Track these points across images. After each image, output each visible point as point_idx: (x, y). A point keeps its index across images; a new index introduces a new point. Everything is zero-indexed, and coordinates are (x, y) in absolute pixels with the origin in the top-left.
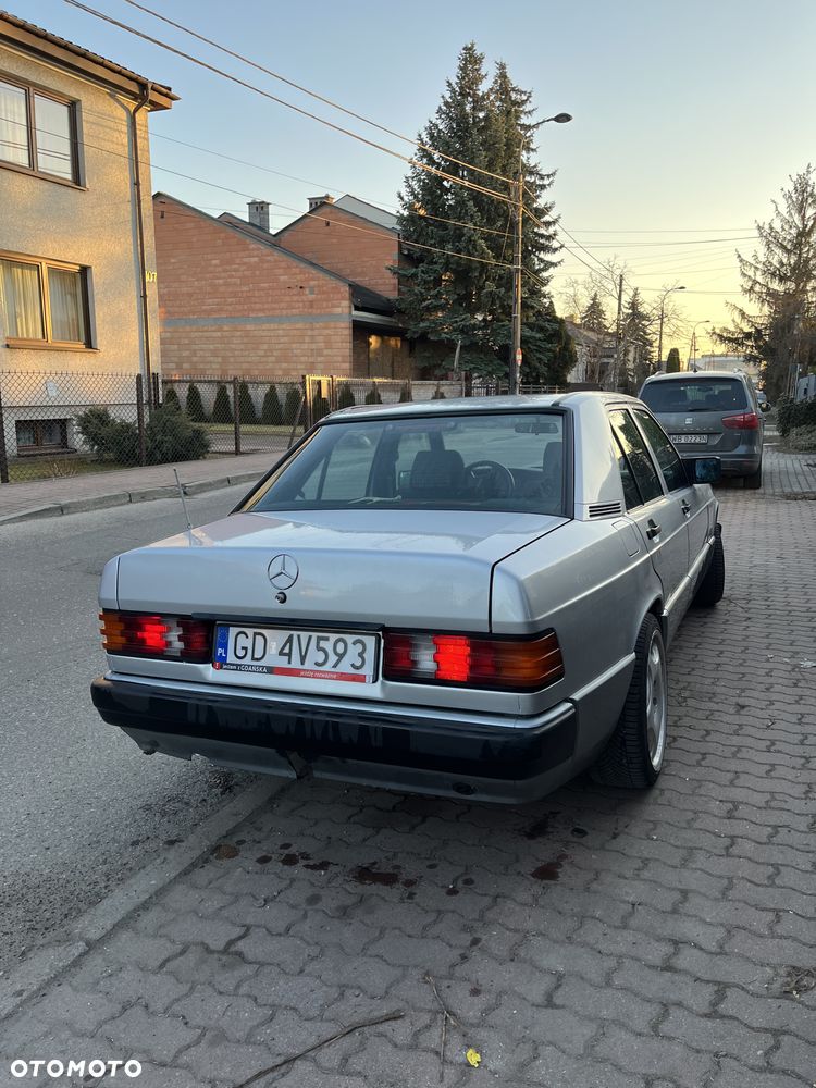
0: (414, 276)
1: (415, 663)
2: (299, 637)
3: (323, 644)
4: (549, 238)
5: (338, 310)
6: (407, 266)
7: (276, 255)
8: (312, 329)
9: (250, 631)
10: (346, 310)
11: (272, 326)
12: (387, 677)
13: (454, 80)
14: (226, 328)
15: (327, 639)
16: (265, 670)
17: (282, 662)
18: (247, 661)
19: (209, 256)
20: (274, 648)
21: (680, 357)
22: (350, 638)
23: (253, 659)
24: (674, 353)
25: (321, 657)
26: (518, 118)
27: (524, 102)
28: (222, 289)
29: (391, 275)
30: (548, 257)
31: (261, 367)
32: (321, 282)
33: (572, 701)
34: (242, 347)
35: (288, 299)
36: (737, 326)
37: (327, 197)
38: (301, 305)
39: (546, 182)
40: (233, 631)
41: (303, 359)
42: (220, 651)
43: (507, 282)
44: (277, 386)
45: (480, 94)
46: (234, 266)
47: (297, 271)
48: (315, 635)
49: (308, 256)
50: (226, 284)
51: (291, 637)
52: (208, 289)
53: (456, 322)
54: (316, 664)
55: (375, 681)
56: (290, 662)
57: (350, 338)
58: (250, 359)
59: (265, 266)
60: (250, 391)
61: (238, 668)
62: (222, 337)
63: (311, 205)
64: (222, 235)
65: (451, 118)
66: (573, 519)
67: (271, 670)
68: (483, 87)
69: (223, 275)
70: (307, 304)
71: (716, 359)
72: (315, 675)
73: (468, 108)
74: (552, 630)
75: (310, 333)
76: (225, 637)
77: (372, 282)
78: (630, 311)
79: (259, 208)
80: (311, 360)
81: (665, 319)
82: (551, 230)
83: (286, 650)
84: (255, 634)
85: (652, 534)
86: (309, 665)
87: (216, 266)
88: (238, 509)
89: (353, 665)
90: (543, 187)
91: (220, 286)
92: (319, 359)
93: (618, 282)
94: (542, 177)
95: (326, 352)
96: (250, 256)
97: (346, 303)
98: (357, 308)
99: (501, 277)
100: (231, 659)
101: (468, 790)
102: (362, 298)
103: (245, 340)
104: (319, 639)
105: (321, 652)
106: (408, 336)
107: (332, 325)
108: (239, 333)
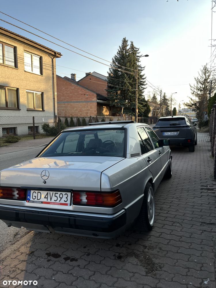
0: (112, 92)
1: (81, 200)
2: (50, 193)
3: (56, 195)
4: (143, 82)
5: (93, 100)
6: (109, 89)
7: (78, 87)
8: (87, 104)
9: (37, 191)
10: (96, 100)
11: (78, 104)
12: (74, 204)
13: (121, 46)
14: (66, 104)
15: (57, 193)
16: (41, 202)
17: (45, 200)
18: (36, 200)
19: (62, 87)
20: (43, 196)
21: (176, 109)
22: (64, 193)
23: (37, 199)
24: (175, 109)
25: (56, 199)
26: (136, 54)
27: (137, 51)
28: (65, 95)
29: (106, 91)
30: (143, 86)
31: (74, 113)
32: (89, 93)
33: (125, 209)
34: (70, 108)
35: (81, 97)
36: (190, 102)
37: (90, 73)
38: (85, 99)
39: (143, 69)
40: (32, 191)
41: (85, 111)
42: (28, 197)
43: (134, 93)
44: (80, 118)
45: (127, 49)
46: (68, 89)
47: (84, 90)
48: (54, 192)
49: (86, 87)
50: (66, 94)
51: (48, 193)
52: (62, 95)
53: (122, 102)
54: (55, 200)
55: (71, 205)
56: (47, 200)
57: (96, 106)
58: (72, 111)
59: (76, 89)
60: (73, 119)
61: (33, 202)
62: (65, 106)
63: (86, 74)
64: (66, 82)
65: (120, 55)
66: (126, 158)
67: (42, 202)
68: (128, 48)
69: (65, 91)
70: (86, 98)
71: (185, 110)
72: (54, 204)
73: (124, 52)
74: (118, 190)
75: (87, 105)
76: (30, 193)
77: (101, 93)
78: (163, 98)
79: (73, 75)
80: (87, 111)
81: (172, 101)
82: (144, 80)
83: (46, 197)
84: (38, 192)
85: (149, 161)
86: (53, 201)
87: (64, 89)
88: (37, 156)
89: (64, 201)
90: (142, 70)
91: (65, 94)
92: (89, 111)
93: (160, 91)
94: (142, 68)
95: (90, 110)
96: (72, 87)
97: (96, 98)
98: (98, 99)
99: (132, 92)
100: (31, 199)
101: (96, 235)
102: (99, 97)
103: (71, 107)
104: (55, 193)
105: (56, 197)
106: (110, 106)
107: (92, 103)
108: (69, 105)
